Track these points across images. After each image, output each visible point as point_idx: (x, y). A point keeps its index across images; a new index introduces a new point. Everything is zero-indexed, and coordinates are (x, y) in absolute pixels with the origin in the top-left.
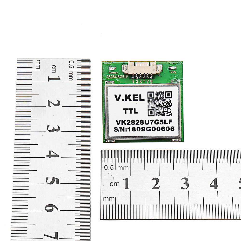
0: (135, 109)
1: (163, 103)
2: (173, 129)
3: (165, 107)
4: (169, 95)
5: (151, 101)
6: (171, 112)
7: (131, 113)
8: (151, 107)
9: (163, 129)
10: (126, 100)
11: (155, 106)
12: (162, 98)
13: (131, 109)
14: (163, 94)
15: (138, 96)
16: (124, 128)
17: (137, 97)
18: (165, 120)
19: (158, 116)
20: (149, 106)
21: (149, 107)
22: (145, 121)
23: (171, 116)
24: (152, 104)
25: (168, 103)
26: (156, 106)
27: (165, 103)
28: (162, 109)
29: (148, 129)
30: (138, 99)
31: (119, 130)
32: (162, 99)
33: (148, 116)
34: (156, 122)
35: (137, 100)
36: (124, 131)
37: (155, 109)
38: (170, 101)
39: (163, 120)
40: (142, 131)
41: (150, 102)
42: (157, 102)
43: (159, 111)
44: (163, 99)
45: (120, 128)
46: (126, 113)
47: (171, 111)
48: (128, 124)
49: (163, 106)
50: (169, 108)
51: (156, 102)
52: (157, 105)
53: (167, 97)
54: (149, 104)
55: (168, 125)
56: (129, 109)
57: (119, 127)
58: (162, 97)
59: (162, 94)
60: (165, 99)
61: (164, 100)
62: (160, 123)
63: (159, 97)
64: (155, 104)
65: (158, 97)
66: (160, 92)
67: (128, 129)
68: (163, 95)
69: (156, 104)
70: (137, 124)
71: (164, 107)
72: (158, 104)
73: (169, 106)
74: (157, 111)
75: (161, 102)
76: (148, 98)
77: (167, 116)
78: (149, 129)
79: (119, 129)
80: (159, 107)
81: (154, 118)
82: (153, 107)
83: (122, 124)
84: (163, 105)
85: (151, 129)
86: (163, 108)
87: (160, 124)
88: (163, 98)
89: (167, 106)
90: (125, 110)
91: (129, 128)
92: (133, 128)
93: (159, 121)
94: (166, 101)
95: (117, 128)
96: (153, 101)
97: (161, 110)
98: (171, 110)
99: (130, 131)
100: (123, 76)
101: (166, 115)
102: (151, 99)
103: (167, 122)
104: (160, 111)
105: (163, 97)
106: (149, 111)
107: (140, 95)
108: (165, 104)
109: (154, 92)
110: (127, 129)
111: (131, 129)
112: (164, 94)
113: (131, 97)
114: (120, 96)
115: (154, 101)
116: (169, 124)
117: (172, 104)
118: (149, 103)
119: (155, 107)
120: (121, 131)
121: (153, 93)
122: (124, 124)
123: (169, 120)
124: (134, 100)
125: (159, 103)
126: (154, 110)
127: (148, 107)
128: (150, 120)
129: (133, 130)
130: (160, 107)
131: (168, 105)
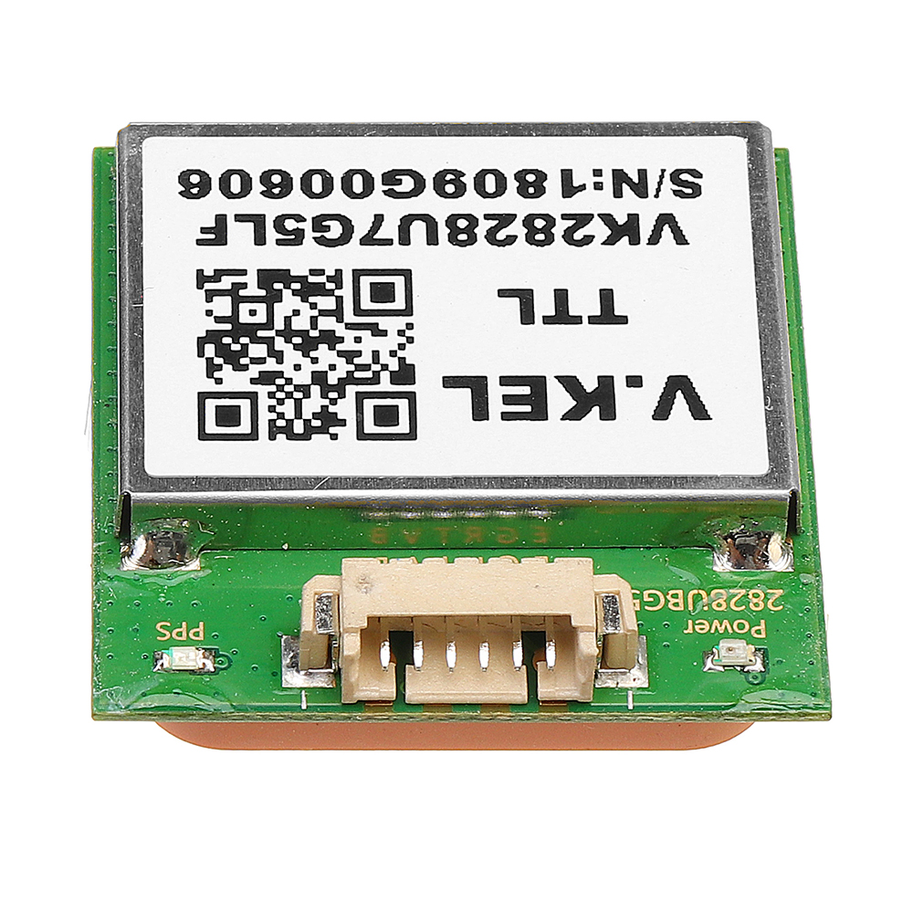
0: (527, 319)
1: (280, 361)
2: (194, 185)
3: (261, 333)
4: (228, 416)
5: (385, 376)
7: (561, 294)
8: (384, 333)
9: (276, 184)
11: (349, 340)
12: (289, 395)
13: (562, 315)
14: (281, 423)
15: (496, 406)
16: (618, 194)
17: (508, 399)
18: (260, 239)
19: (317, 272)
20: (403, 340)
21: (401, 333)
22: (432, 239)
23: (209, 272)
24: (376, 355)
25: (234, 360)
26: (341, 340)
27: (261, 361)
28: (288, 320)
29: (407, 184)
30: (495, 393)
31: (662, 177)
32: (289, 388)
33: (406, 273)
34: (336, 230)
35: (505, 381)
36: (620, 177)
37: (349, 316)
38: (217, 374)
39: (279, 242)
40: (459, 174)
41: (394, 367)
42: (332, 367)
44: (280, 388)
45: (652, 191)
46: (607, 297)
47: (209, 306)
48: (583, 219)
49: (279, 340)
50: (228, 327)
51: (343, 368)
52: (332, 348)
53: (245, 405)
55: (232, 208)
56: (577, 320)
58: (290, 403)
59: (290, 422)
60: (263, 390)
61: (266, 378)
62: (307, 226)
63: (313, 404)
64: (349, 356)
65: (326, 402)
66: (306, 436)
67: (583, 187)
68: (274, 416)
69: (340, 354)
70: (506, 220)
71: (271, 333)
72: (323, 351)
73: (227, 340)
74: (327, 303)
75: (297, 367)
76: (411, 397)
77: (243, 272)
78: (400, 182)
79: (660, 183)
80: (314, 333)
81: (352, 257)
82: (366, 334)
83: (633, 218)
84: (280, 344)
85: (379, 186)
86: (279, 325)
87: (299, 218)
88: (280, 395)
89: (244, 340)
90: (608, 314)
91: (570, 190)
92: (540, 191)
93: (309, 234)
94: (254, 371)
95: (678, 194)
96: (369, 374)
97: (296, 312)
98: (209, 313)
99: (567, 173)
101: (251, 279)
102: (386, 386)
103: (240, 234)
104: (304, 308)
105: (281, 402)
106: (400, 303)
107: (480, 414)
108: (258, 350)
109: (362, 435)
110: (590, 186)
111: (553, 185)
112: (272, 422)
113: (559, 400)
115: (357, 375)
116: (221, 219)
117: (201, 354)
118: (402, 360)
119: (350, 335)
120: (642, 172)
121: (370, 427)
122: (621, 220)
123: (221, 241)
124: (538, 384)
126: (358, 311)
127: (409, 333)
128: (389, 242)
129: (542, 177)
130: (302, 333)
131: (236, 347)
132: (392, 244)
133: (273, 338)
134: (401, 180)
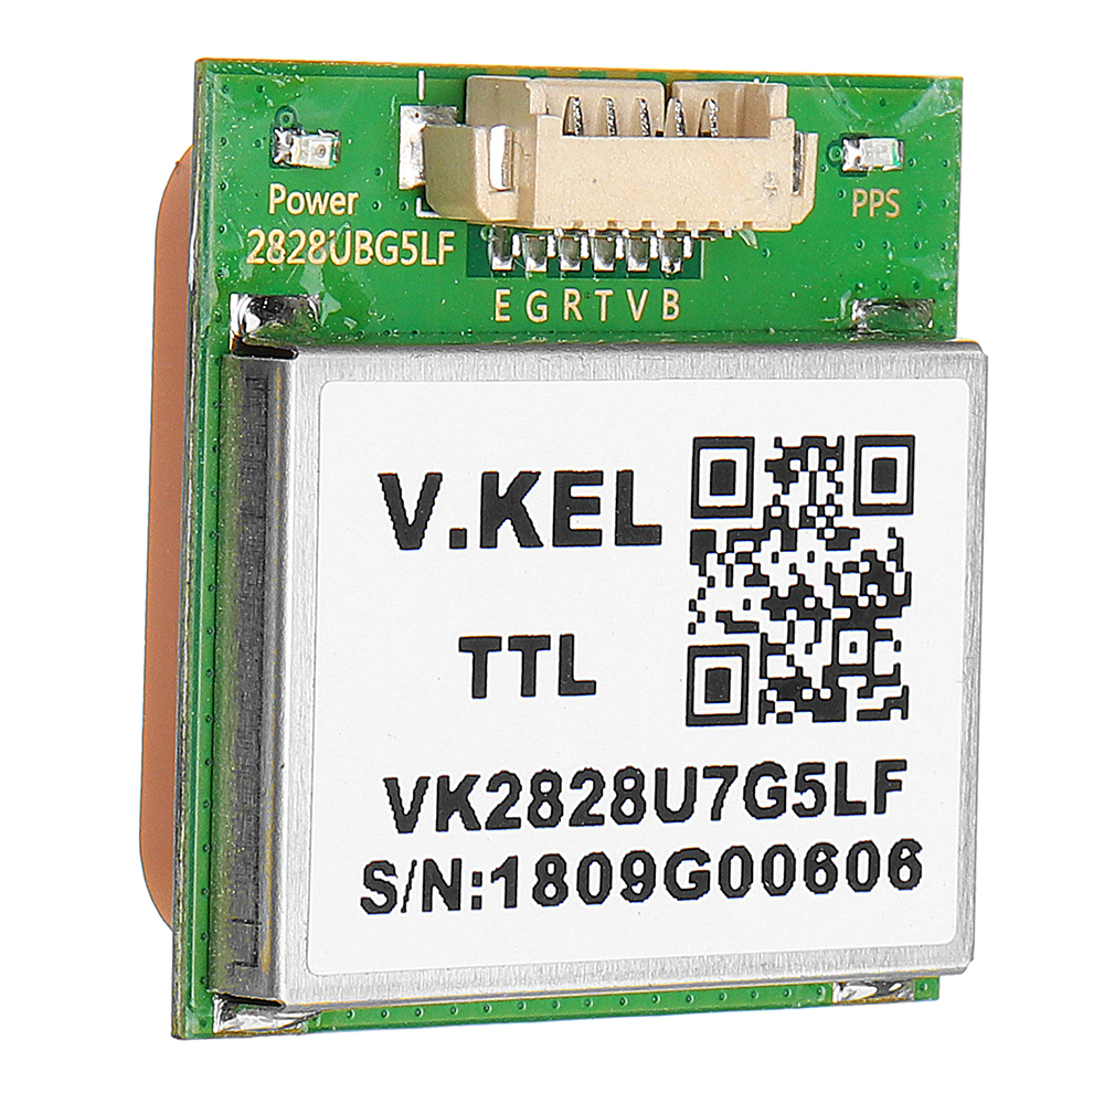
0: (567, 642)
1: (829, 565)
2: (905, 863)
3: (845, 613)
4: (884, 475)
5: (721, 546)
6: (893, 679)
7: (528, 688)
8: (719, 616)
9: (820, 868)
10: (489, 541)
11: (756, 604)
12: (821, 510)
13: (528, 646)
14: (831, 465)
15: (607, 493)
16: (456, 864)
18: (841, 769)
19: (785, 718)
20: (700, 605)
21: (701, 617)
22: (661, 775)
23: (896, 713)
24: (729, 583)
25: (877, 575)
26: (765, 604)
27: (850, 567)
28: (818, 639)
29: (683, 874)
30: (605, 521)
31: (406, 899)
32: (821, 522)
33: (693, 720)
34: (762, 792)
35: (592, 538)
36: (453, 903)
37: (753, 641)
38: (893, 544)
39: (819, 768)
40: (628, 895)
41: (711, 559)
42: (775, 558)
43: (791, 661)
44: (829, 521)
45: (419, 872)
46: (479, 689)
47: (898, 657)
48: (499, 820)
49: (828, 603)
50: (881, 624)
51: (761, 558)
52: (774, 589)
53: (868, 497)
54: (703, 582)
55: (866, 827)
56: (514, 643)
57: (414, 863)
58: (821, 499)
59: (822, 467)
60: (848, 520)
61: (844, 539)
62: (793, 798)
63: (797, 496)
64: (758, 578)
65: (784, 500)
66: (809, 441)
67: (494, 876)
68: (838, 476)
69: (766, 581)
70: (583, 817)
71: (835, 613)
72: (783, 582)
73: (882, 601)
74: (778, 667)
75: (812, 558)
76: (698, 511)
77: (864, 715)
78: (692, 876)
79: (409, 887)
80: (791, 614)
81: (744, 746)
82: (738, 614)
83: (442, 826)
84: (826, 594)
85: (713, 867)
86: (827, 626)
87: (800, 810)
88: (830, 511)
89: (863, 602)
90: (478, 648)
91: (508, 870)
92: (540, 867)
93: (790, 783)
94: (855, 551)
95: (389, 869)
96: (739, 546)
97: (809, 649)
98: (898, 646)
99: (511, 901)
100: (406, 234)
101: (854, 704)
102: (721, 527)
103: (861, 787)
104: (800, 659)
105: (830, 498)
106: (702, 666)
107: (625, 480)
108: (850, 584)
109: (747, 443)
110: (486, 878)
111: (527, 879)
112: (840, 467)
113: (539, 505)
114: (432, 483)
115: (747, 546)
116: (880, 808)
117: (908, 576)
118: (702, 573)
119: (756, 613)
120: (427, 906)
121: (742, 457)
122: (456, 820)
123: (883, 767)
124: (566, 537)
125: (793, 569)
126: (744, 652)
127: (693, 617)
128: (710, 772)
129: (539, 896)
130: (804, 614)
131: (872, 589)
132: (705, 769)
133: (834, 606)
134: (690, 881)
